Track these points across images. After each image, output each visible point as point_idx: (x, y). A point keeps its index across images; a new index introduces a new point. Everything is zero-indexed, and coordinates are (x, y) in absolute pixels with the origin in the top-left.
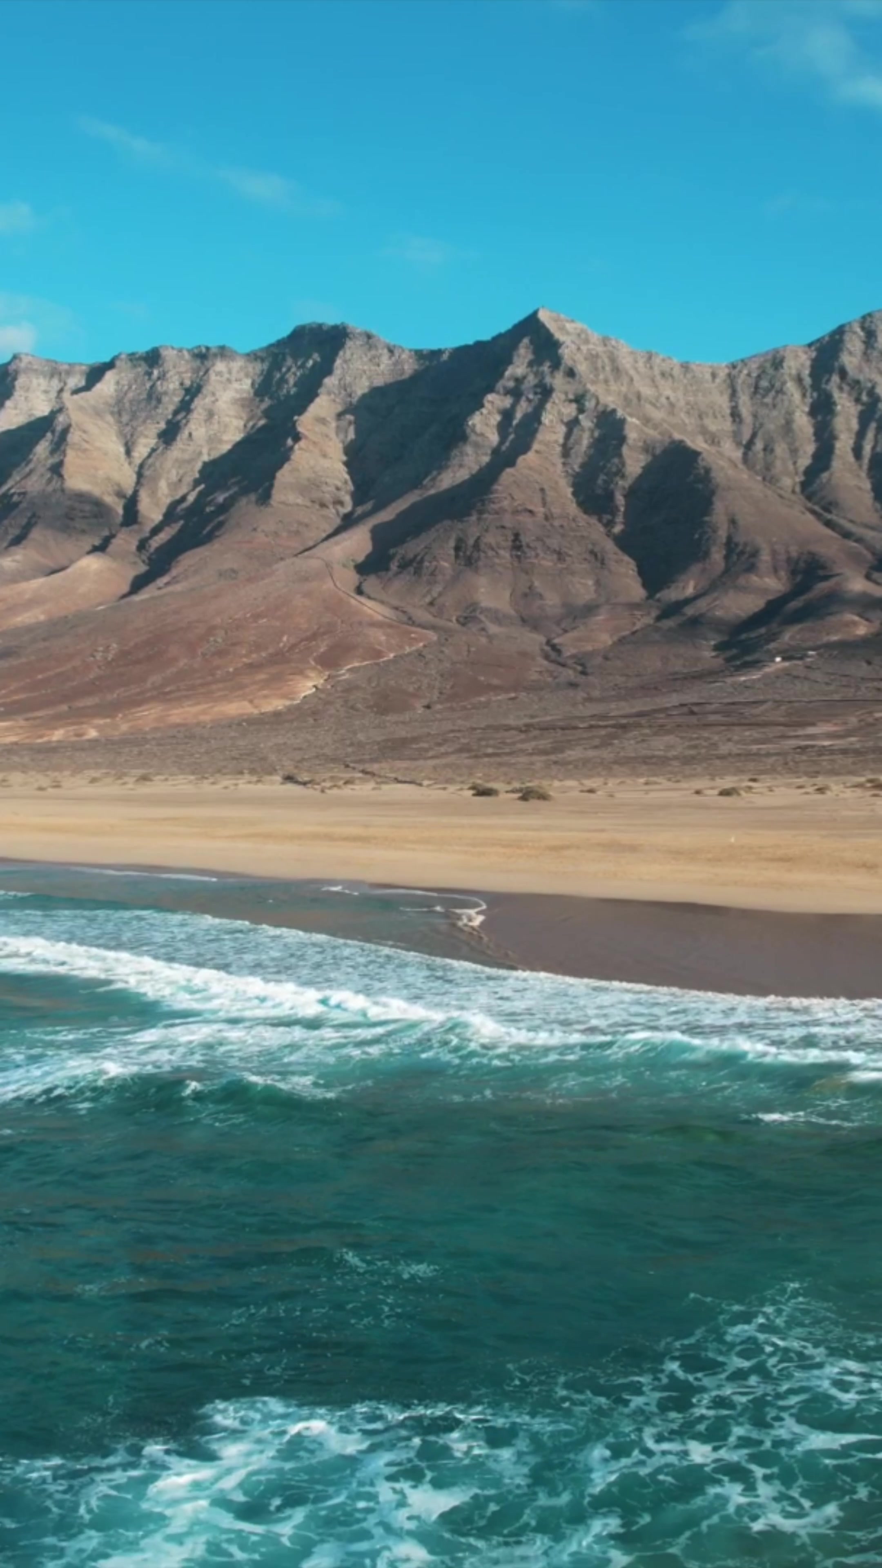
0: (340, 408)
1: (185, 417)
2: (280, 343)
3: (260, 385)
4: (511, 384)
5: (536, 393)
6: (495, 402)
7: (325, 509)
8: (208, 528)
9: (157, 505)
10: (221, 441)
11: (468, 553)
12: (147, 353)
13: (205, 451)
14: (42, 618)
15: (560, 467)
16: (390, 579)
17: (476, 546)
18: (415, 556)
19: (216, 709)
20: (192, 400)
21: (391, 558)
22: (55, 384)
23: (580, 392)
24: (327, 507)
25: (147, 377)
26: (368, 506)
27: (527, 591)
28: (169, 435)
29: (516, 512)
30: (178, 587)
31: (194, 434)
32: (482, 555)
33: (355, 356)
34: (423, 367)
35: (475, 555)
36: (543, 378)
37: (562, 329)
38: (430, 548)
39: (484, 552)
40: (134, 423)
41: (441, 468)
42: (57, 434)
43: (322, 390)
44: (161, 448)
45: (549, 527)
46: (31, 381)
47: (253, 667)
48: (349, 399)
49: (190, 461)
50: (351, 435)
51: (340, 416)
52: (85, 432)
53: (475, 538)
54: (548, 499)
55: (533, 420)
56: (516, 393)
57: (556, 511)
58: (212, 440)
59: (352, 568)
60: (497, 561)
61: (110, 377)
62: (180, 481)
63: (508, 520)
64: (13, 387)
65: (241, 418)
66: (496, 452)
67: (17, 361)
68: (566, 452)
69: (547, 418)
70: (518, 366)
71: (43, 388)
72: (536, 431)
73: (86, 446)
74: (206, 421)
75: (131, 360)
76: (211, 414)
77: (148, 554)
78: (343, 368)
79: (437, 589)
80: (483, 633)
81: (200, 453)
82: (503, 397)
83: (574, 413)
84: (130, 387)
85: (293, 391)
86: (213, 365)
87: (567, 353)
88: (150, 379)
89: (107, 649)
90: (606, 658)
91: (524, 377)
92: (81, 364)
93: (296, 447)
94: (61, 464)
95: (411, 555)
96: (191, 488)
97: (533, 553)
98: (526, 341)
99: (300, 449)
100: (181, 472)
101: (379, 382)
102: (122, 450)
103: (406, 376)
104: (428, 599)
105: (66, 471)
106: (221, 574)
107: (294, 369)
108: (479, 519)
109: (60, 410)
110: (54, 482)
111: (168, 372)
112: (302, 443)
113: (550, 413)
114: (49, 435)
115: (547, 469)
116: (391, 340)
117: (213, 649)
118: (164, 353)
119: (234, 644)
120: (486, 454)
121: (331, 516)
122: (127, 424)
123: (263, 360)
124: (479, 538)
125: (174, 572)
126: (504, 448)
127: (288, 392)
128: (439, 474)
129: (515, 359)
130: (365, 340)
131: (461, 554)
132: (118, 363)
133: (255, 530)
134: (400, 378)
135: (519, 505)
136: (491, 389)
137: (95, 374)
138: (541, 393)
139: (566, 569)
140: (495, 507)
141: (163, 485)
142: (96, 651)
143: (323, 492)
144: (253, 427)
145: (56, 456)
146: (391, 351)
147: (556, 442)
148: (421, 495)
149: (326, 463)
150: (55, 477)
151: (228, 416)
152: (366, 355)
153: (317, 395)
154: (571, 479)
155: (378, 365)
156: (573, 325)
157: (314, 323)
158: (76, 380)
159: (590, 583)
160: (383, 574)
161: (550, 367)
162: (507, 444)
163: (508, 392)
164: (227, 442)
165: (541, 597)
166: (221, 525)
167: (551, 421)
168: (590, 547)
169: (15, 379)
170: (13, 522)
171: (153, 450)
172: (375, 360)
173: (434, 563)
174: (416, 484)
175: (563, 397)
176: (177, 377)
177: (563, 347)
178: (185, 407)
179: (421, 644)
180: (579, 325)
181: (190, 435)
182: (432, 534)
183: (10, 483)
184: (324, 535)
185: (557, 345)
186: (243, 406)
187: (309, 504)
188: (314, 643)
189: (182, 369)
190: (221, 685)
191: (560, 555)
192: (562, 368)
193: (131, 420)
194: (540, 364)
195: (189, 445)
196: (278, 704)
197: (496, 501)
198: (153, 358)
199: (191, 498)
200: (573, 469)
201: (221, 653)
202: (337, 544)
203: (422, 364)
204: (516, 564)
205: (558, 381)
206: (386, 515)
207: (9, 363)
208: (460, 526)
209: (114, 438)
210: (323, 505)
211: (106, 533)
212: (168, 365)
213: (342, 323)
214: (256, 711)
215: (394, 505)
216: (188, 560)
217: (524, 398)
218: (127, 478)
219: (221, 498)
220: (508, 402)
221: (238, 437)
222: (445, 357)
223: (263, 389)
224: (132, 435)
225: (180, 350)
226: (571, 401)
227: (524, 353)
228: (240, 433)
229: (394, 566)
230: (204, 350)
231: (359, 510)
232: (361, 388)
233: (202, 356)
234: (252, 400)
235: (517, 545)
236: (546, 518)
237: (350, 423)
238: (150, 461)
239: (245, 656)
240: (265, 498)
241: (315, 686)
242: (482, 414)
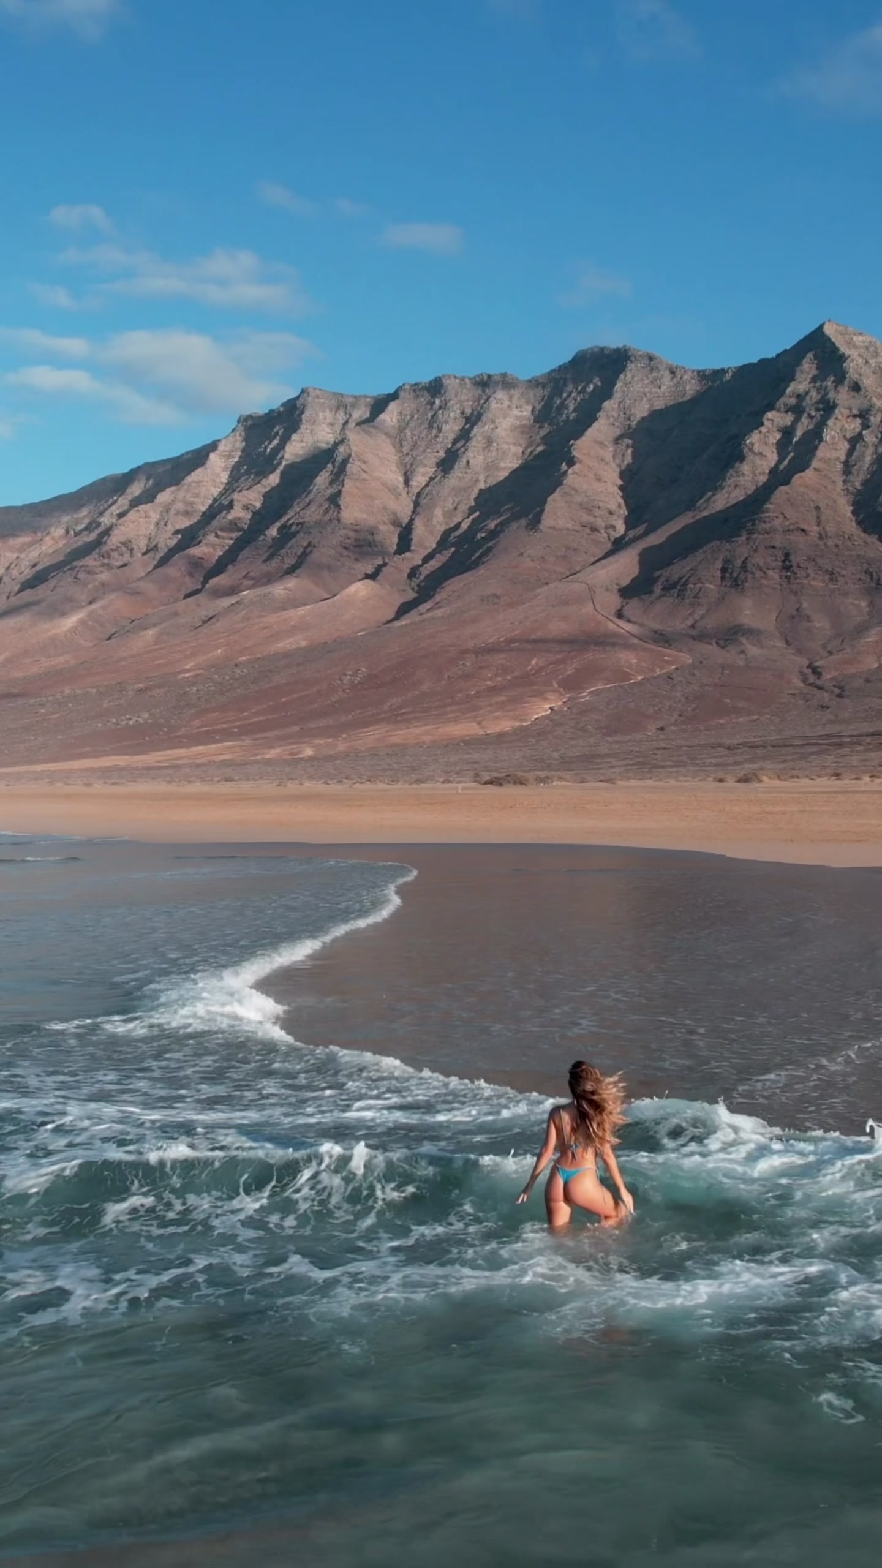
0: (618, 432)
1: (464, 445)
2: (562, 369)
3: (540, 411)
4: (793, 401)
5: (818, 410)
6: (775, 419)
7: (596, 533)
8: (477, 555)
9: (432, 533)
10: (497, 468)
11: (735, 575)
12: (430, 382)
13: (482, 478)
14: (304, 644)
15: (840, 485)
16: (652, 602)
17: (744, 567)
18: (680, 579)
19: (440, 730)
20: (472, 428)
21: (654, 581)
22: (341, 417)
23: (865, 406)
24: (599, 531)
25: (429, 407)
26: (641, 529)
27: (795, 613)
28: (447, 464)
29: (788, 531)
30: (439, 613)
31: (471, 462)
32: (750, 576)
33: (636, 379)
34: (705, 388)
35: (742, 576)
36: (827, 394)
37: (850, 343)
38: (696, 570)
39: (752, 573)
40: (415, 453)
41: (716, 489)
42: (337, 464)
43: (601, 414)
44: (439, 477)
45: (822, 547)
46: (317, 415)
47: (493, 690)
48: (628, 423)
49: (465, 490)
50: (628, 459)
51: (617, 440)
52: (364, 462)
53: (743, 559)
54: (823, 518)
55: (815, 436)
56: (797, 410)
57: (831, 529)
58: (490, 467)
59: (616, 591)
60: (765, 582)
61: (393, 406)
62: (456, 508)
63: (778, 540)
64: (301, 420)
65: (520, 445)
66: (773, 471)
67: (306, 395)
68: (848, 468)
69: (828, 435)
70: (800, 382)
71: (328, 421)
72: (816, 448)
73: (364, 475)
74: (484, 449)
75: (414, 391)
76: (489, 441)
77: (418, 581)
78: (624, 392)
79: (701, 611)
80: (742, 656)
81: (477, 480)
82: (783, 415)
83: (858, 430)
84: (413, 417)
85: (572, 416)
86: (494, 392)
87: (853, 367)
88: (431, 409)
89: (356, 673)
90: (868, 681)
91: (807, 393)
92: (366, 397)
93: (570, 471)
94: (339, 494)
95: (675, 578)
96: (466, 515)
97: (804, 574)
98: (810, 355)
99: (574, 473)
100: (457, 500)
101: (659, 405)
102: (401, 479)
103: (687, 398)
104: (689, 622)
105: (343, 501)
106: (483, 599)
107: (573, 395)
108: (748, 539)
109: (342, 441)
110: (331, 512)
111: (449, 400)
112: (576, 467)
113: (832, 430)
114: (330, 466)
115: (826, 487)
116: (674, 362)
117: (460, 673)
118: (446, 382)
119: (481, 668)
120: (764, 473)
121: (602, 540)
122: (408, 454)
123: (544, 386)
124: (746, 559)
125: (438, 598)
126: (782, 467)
127: (568, 418)
128: (714, 495)
129: (798, 375)
130: (647, 362)
131: (728, 575)
132: (402, 394)
133: (522, 554)
134: (681, 400)
135: (791, 524)
136: (771, 407)
137: (380, 405)
138: (823, 410)
139: (838, 589)
140: (767, 526)
141: (438, 513)
142: (345, 675)
143: (595, 517)
144: (532, 452)
145: (335, 486)
146: (673, 372)
147: (838, 459)
148: (693, 517)
149: (598, 487)
150: (332, 506)
151: (507, 443)
152: (647, 377)
153: (596, 419)
154: (851, 498)
155: (660, 388)
156: (861, 338)
157: (596, 347)
158: (361, 413)
159: (864, 604)
160: (646, 597)
161: (833, 382)
162: (786, 462)
163: (789, 409)
164: (504, 469)
165: (808, 619)
166: (490, 549)
167: (833, 438)
168: (865, 566)
169: (302, 412)
170: (289, 551)
171: (432, 479)
172: (656, 382)
173: (699, 585)
174: (690, 506)
175: (846, 412)
176: (458, 405)
177: (848, 361)
178: (464, 436)
179: (673, 667)
180: (867, 338)
181: (468, 462)
182: (699, 555)
183: (291, 513)
184: (593, 560)
185: (842, 358)
186: (522, 433)
187: (579, 528)
188: (562, 666)
189: (464, 397)
190: (455, 708)
191: (832, 575)
192: (846, 382)
193: (412, 450)
194: (824, 379)
195: (466, 473)
196: (506, 725)
197: (767, 520)
198: (435, 388)
199: (465, 526)
200: (853, 486)
201: (466, 677)
202: (603, 567)
203: (705, 385)
204: (785, 585)
205: (842, 397)
206: (656, 539)
207: (297, 398)
208: (728, 546)
209: (394, 468)
210: (594, 529)
211: (379, 561)
212: (450, 393)
213: (624, 346)
214: (482, 732)
215: (665, 528)
216: (454, 584)
217: (805, 415)
218: (404, 508)
219: (492, 525)
220: (788, 419)
221: (516, 464)
222: (728, 376)
223: (542, 416)
224: (411, 465)
225: (462, 379)
226: (855, 416)
227: (808, 367)
228: (517, 459)
229: (657, 589)
230: (485, 378)
231: (631, 534)
232: (641, 411)
233: (484, 383)
234: (532, 426)
235: (787, 566)
236: (821, 537)
237: (628, 446)
238: (428, 489)
239: (490, 679)
240: (534, 524)
241: (551, 709)
242: (760, 432)
